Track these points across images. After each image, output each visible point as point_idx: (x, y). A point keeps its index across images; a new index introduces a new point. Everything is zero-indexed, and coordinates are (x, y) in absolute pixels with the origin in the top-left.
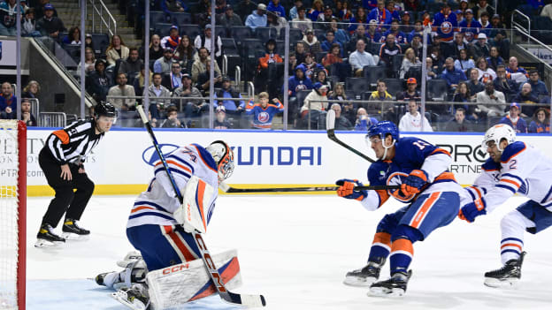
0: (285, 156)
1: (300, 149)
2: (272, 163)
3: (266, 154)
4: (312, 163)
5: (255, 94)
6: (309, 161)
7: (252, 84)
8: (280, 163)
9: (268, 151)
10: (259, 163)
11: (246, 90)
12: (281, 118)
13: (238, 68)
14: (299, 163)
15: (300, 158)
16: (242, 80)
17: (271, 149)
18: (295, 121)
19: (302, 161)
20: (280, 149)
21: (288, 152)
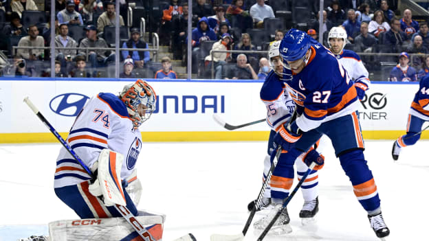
0: (190, 104)
1: (204, 98)
2: (177, 111)
3: (171, 102)
4: (215, 111)
5: (160, 45)
6: (212, 109)
7: (156, 35)
8: (185, 111)
9: (173, 100)
10: (165, 111)
11: (151, 41)
12: (185, 68)
13: (143, 19)
14: (203, 111)
15: (204, 106)
16: (146, 31)
17: (176, 98)
18: (199, 71)
19: (206, 109)
20: (185, 98)
21: (192, 100)
